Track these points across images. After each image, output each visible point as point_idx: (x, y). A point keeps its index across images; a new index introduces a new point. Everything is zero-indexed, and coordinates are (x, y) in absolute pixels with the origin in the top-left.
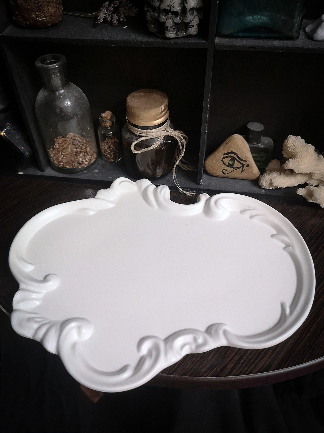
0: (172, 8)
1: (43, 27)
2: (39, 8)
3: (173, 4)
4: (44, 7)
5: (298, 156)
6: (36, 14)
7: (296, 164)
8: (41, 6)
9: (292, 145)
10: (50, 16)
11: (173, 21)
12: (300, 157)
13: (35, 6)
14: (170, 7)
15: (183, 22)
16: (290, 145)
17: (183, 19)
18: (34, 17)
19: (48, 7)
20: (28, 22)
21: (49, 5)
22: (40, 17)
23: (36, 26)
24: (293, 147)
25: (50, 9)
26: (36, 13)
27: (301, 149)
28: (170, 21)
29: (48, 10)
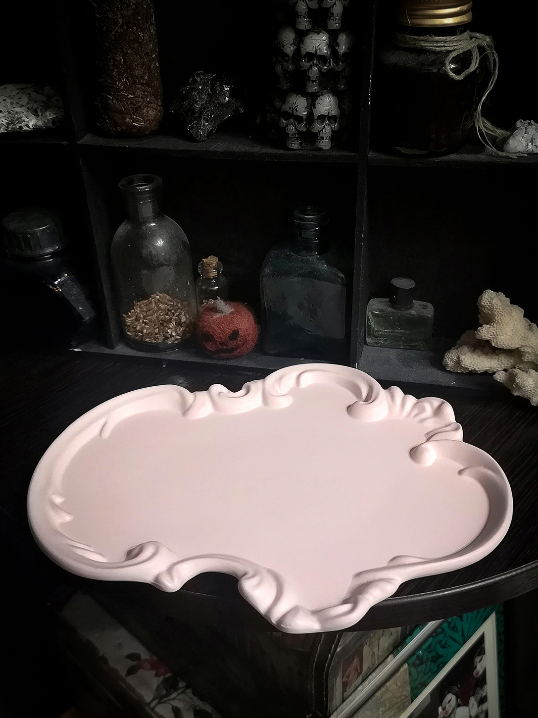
0: (295, 111)
1: (140, 134)
2: (137, 110)
3: (297, 106)
4: (143, 109)
5: (496, 320)
6: (132, 118)
7: (493, 333)
8: (140, 107)
9: (487, 303)
10: (149, 120)
11: (296, 128)
12: (498, 322)
13: (131, 107)
14: (293, 110)
15: (309, 131)
16: (485, 303)
17: (309, 127)
18: (129, 122)
19: (147, 108)
20: (119, 129)
21: (149, 107)
22: (138, 121)
23: (130, 133)
24: (489, 306)
25: (150, 112)
26: (131, 116)
27: (502, 311)
28: (292, 127)
29: (148, 112)
